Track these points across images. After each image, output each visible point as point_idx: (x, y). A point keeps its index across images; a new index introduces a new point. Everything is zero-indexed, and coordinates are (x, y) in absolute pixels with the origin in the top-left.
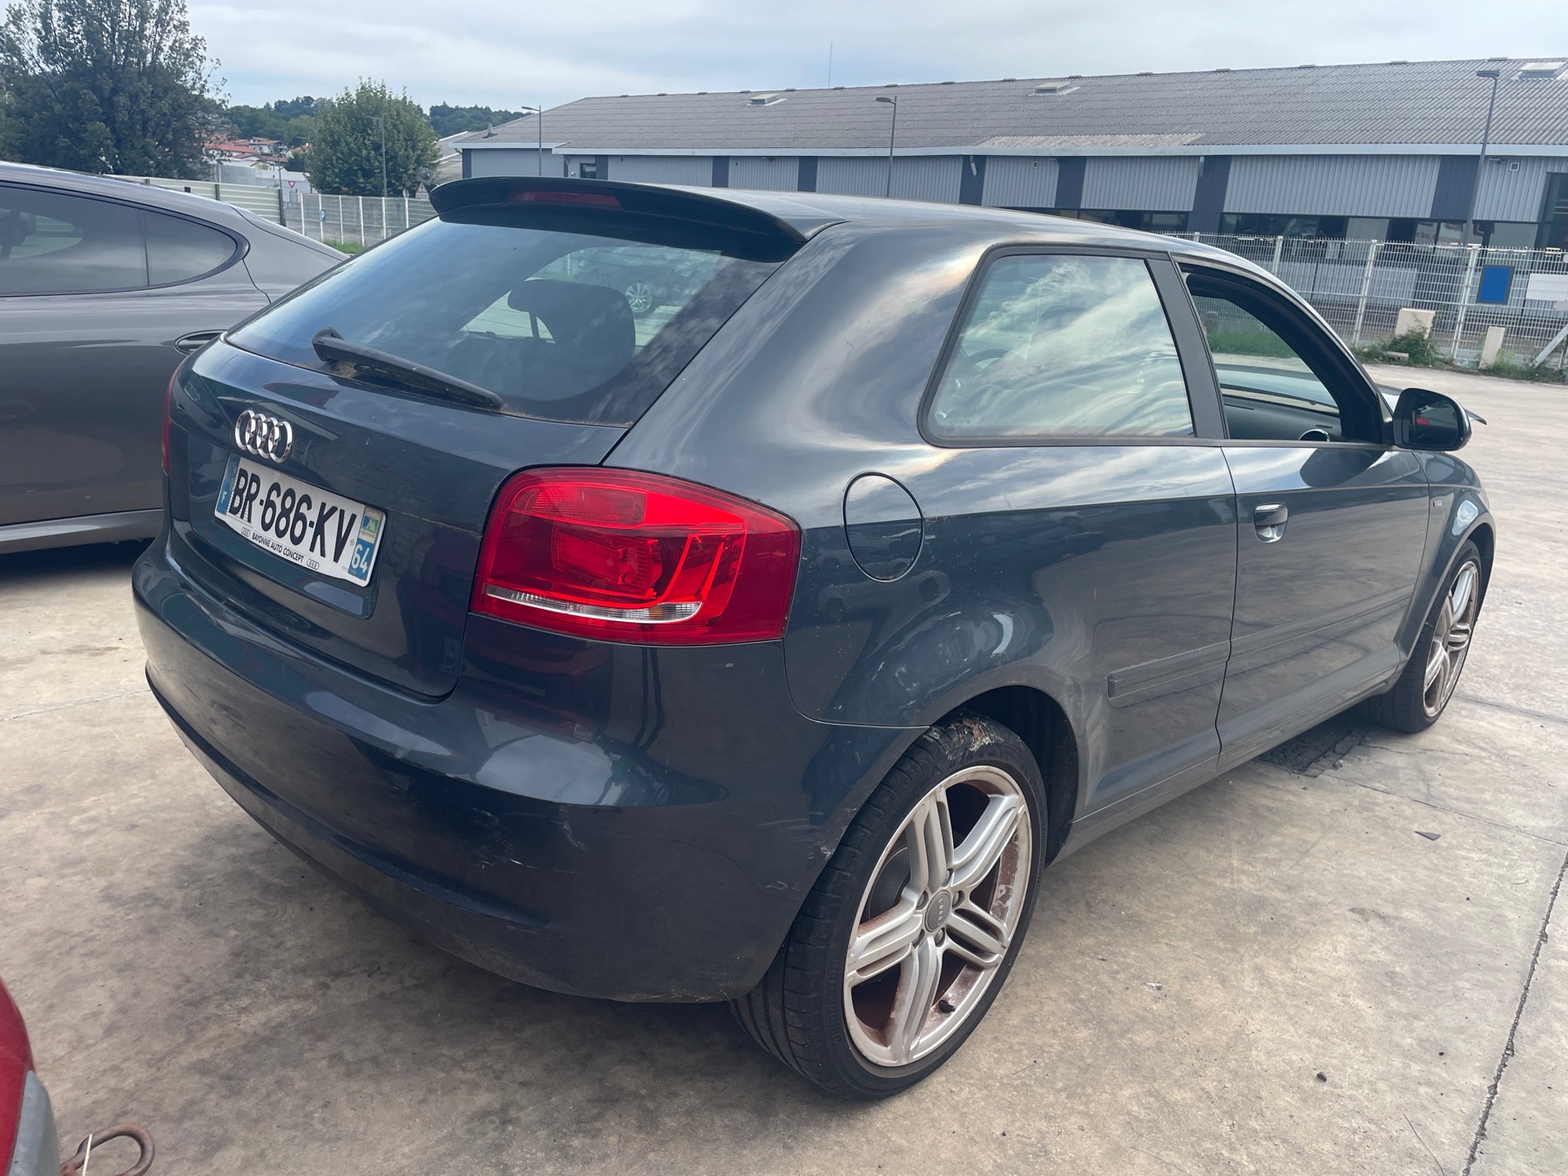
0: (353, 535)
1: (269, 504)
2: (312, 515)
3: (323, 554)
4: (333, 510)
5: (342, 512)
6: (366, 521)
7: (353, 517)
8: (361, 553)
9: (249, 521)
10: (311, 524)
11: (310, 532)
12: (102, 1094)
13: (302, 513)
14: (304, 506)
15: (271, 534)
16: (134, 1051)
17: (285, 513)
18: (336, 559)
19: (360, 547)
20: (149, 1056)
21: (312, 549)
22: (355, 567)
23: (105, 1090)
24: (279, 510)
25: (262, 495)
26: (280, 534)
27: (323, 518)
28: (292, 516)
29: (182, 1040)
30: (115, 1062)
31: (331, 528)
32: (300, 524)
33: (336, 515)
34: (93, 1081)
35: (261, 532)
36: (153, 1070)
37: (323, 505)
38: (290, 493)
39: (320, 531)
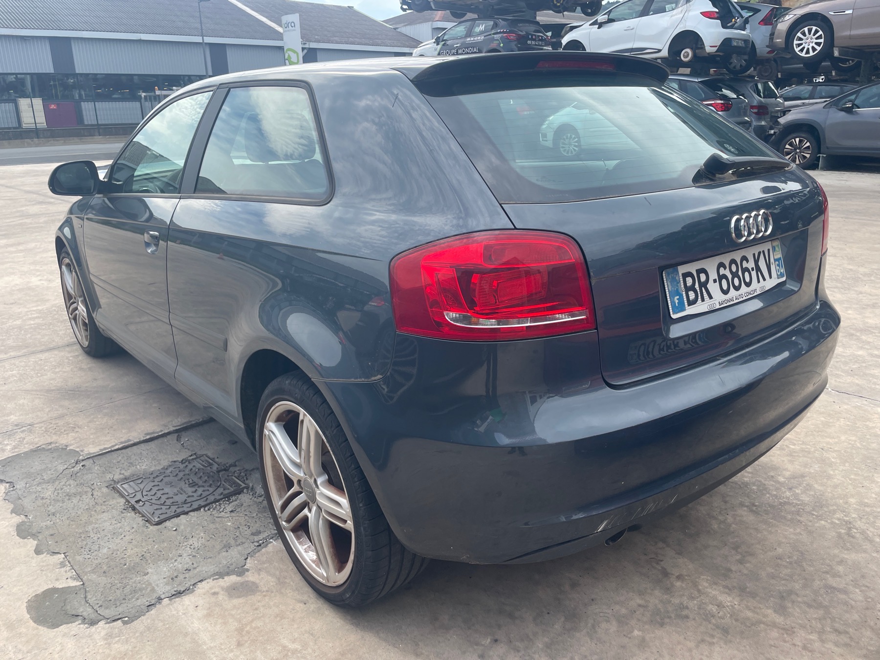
0: (772, 260)
1: (721, 277)
2: (751, 265)
3: (764, 279)
4: (759, 253)
5: (763, 252)
6: (774, 248)
7: (769, 250)
8: (778, 265)
9: (711, 297)
10: (753, 269)
11: (754, 273)
12: (830, 645)
13: (745, 268)
14: (744, 262)
15: (733, 293)
16: (785, 644)
17: (735, 275)
18: (771, 277)
19: (777, 263)
20: (785, 636)
21: (759, 282)
22: (779, 274)
23: (825, 645)
24: (730, 276)
25: (713, 275)
26: (737, 288)
27: (756, 262)
28: (740, 273)
29: (762, 626)
30: (801, 650)
31: (762, 264)
32: (747, 274)
33: (762, 255)
34: (822, 654)
35: (725, 297)
36: (795, 630)
37: (754, 255)
38: (733, 261)
39: (758, 269)
